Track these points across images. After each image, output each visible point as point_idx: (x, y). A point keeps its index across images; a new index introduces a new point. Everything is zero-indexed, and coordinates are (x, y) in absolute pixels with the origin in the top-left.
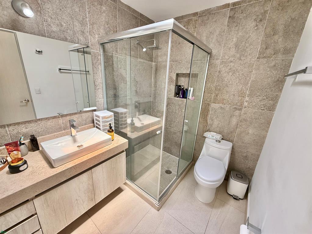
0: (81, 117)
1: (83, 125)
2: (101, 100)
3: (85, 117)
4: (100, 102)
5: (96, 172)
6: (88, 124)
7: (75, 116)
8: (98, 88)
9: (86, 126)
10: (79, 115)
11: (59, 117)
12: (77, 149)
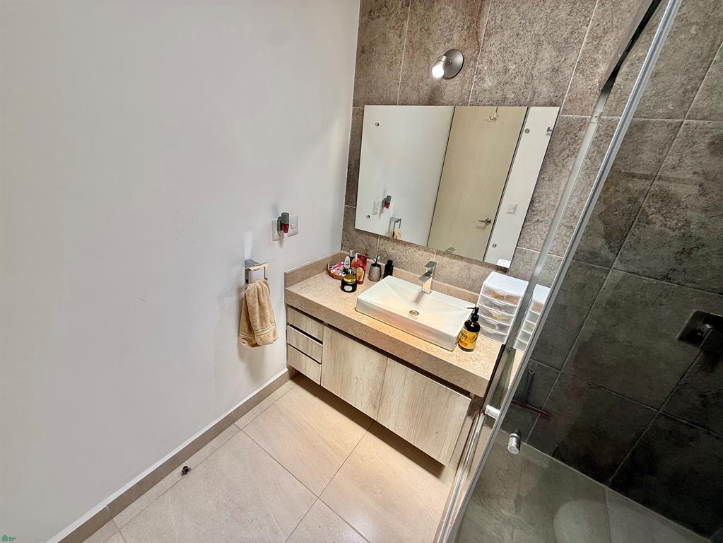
0: (469, 269)
1: (464, 288)
2: (533, 254)
3: (475, 274)
4: (527, 256)
5: (393, 370)
6: (475, 292)
7: (458, 261)
8: (537, 218)
9: (470, 292)
10: (466, 264)
11: (432, 252)
12: (406, 315)
